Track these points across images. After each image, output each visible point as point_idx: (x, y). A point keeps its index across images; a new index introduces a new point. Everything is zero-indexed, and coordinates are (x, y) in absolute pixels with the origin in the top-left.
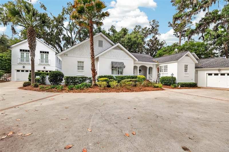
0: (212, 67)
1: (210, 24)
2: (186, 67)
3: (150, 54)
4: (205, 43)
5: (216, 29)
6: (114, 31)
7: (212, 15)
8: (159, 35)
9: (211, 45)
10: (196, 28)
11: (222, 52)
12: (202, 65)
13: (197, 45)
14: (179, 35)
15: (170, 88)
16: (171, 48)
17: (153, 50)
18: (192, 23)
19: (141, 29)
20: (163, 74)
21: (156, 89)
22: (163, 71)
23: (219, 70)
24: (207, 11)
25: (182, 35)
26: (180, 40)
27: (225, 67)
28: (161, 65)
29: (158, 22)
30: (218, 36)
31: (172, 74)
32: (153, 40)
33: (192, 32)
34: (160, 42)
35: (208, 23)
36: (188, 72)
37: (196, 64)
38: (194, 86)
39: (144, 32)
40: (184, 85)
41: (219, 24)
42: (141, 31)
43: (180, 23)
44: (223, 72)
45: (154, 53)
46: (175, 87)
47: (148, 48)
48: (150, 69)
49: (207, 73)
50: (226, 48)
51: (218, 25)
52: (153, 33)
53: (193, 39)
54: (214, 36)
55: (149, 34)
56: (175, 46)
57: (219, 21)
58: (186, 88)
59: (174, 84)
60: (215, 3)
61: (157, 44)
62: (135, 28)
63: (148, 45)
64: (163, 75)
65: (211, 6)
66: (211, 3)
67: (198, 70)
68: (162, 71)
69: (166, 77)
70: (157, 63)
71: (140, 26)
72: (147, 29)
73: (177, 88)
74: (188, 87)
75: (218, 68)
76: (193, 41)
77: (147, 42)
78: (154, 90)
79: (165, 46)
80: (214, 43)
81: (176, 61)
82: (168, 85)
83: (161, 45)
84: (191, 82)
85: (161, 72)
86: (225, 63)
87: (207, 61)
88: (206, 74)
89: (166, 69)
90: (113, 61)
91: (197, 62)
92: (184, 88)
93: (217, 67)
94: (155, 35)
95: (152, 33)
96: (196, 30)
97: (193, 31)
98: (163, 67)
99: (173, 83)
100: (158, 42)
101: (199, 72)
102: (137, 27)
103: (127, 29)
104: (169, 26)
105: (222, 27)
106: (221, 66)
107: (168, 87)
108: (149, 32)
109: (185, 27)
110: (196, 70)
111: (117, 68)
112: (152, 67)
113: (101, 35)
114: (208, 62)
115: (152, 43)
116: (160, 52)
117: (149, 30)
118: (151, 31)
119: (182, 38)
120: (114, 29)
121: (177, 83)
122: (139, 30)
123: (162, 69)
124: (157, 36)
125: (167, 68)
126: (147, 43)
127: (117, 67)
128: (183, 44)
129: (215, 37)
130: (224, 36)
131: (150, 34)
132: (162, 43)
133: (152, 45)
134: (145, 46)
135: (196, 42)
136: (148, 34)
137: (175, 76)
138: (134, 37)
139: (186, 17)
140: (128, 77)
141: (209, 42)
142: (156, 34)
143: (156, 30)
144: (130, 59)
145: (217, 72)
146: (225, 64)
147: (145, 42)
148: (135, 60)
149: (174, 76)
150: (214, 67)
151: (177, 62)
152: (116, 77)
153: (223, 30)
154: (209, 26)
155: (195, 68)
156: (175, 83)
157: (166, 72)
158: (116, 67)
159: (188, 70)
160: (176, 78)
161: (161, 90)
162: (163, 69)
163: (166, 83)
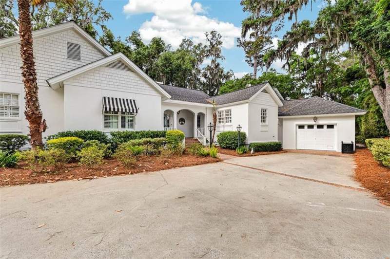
0: (305, 114)
1: (299, 44)
2: (264, 112)
3: (208, 93)
4: (292, 77)
5: (306, 54)
6: (138, 43)
7: (302, 27)
8: (222, 59)
9: (299, 80)
10: (279, 48)
11: (314, 92)
12: (290, 111)
13: (279, 79)
14: (253, 62)
15: (235, 155)
16: (242, 82)
17: (213, 85)
18: (272, 43)
19: (192, 47)
20: (224, 126)
21: (203, 159)
22: (225, 120)
23: (315, 119)
24: (294, 20)
25: (258, 63)
26: (256, 70)
27: (324, 114)
28: (220, 110)
29: (221, 36)
30: (309, 66)
31: (239, 127)
32: (212, 67)
33: (273, 55)
34: (225, 73)
35: (296, 42)
36: (267, 123)
37: (279, 108)
38: (276, 148)
39: (198, 52)
40: (260, 147)
41: (310, 45)
42: (192, 50)
43: (255, 41)
44: (320, 122)
45: (216, 91)
46: (245, 153)
47: (205, 81)
48: (201, 117)
49: (297, 125)
50: (319, 85)
51: (308, 47)
52: (213, 56)
53: (275, 70)
54: (303, 65)
55: (206, 56)
56: (247, 79)
57: (310, 40)
58: (264, 153)
59: (243, 146)
60: (306, 4)
61: (220, 76)
62: (183, 45)
63: (205, 76)
64: (224, 128)
65: (300, 8)
66: (301, 4)
67: (282, 119)
68: (222, 120)
69: (229, 132)
70: (212, 106)
71: (190, 42)
72: (203, 46)
73: (247, 154)
74: (266, 151)
75: (314, 116)
76: (273, 72)
77: (202, 71)
78: (197, 164)
79: (232, 78)
80: (303, 79)
81: (247, 101)
82: (232, 149)
83: (227, 77)
84: (272, 141)
85: (220, 122)
86: (323, 106)
87: (296, 103)
88: (295, 125)
89: (229, 116)
90: (107, 96)
91: (282, 105)
92: (261, 153)
93: (311, 114)
94: (215, 59)
95: (212, 54)
96: (278, 51)
97: (274, 53)
98: (224, 114)
99: (241, 145)
100: (222, 72)
101: (284, 123)
102: (185, 42)
103: (162, 40)
104: (238, 45)
105: (314, 52)
106: (318, 112)
107: (232, 152)
108: (206, 52)
109: (262, 48)
110: (279, 119)
111: (120, 115)
112: (205, 113)
113: (73, 29)
114: (298, 104)
115: (211, 73)
116: (224, 88)
117: (206, 49)
118: (209, 51)
119: (258, 68)
120: (138, 38)
121: (249, 144)
122: (189, 49)
123: (222, 117)
124: (218, 61)
125: (230, 114)
126: (204, 73)
127: (120, 110)
128: (259, 77)
129: (305, 67)
130: (317, 67)
131: (208, 56)
132: (229, 74)
133: (212, 76)
134: (200, 79)
135: (278, 75)
136: (204, 57)
137: (245, 130)
138: (178, 59)
139: (263, 25)
140: (143, 135)
141: (297, 76)
142: (218, 56)
143: (218, 50)
144: (154, 93)
145: (312, 122)
146: (323, 108)
147: (199, 71)
148: (163, 97)
149: (242, 131)
150: (308, 114)
151: (247, 103)
152: (113, 134)
153: (315, 56)
154: (297, 46)
155: (279, 115)
156: (244, 144)
157: (229, 124)
158: (116, 110)
159: (267, 119)
160: (247, 134)
161: (214, 162)
162: (224, 117)
163: (228, 145)
